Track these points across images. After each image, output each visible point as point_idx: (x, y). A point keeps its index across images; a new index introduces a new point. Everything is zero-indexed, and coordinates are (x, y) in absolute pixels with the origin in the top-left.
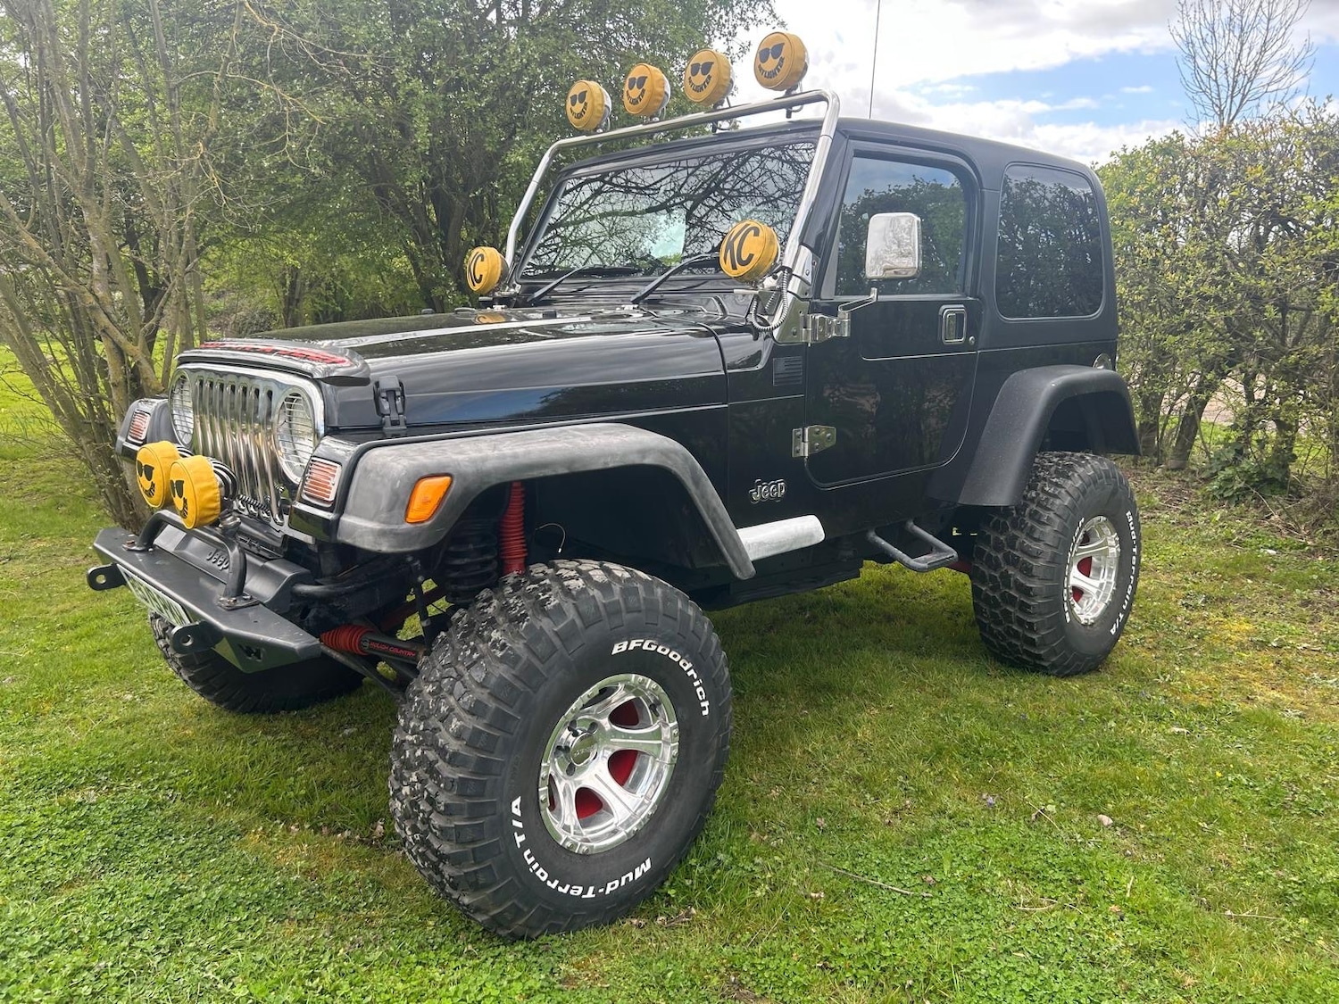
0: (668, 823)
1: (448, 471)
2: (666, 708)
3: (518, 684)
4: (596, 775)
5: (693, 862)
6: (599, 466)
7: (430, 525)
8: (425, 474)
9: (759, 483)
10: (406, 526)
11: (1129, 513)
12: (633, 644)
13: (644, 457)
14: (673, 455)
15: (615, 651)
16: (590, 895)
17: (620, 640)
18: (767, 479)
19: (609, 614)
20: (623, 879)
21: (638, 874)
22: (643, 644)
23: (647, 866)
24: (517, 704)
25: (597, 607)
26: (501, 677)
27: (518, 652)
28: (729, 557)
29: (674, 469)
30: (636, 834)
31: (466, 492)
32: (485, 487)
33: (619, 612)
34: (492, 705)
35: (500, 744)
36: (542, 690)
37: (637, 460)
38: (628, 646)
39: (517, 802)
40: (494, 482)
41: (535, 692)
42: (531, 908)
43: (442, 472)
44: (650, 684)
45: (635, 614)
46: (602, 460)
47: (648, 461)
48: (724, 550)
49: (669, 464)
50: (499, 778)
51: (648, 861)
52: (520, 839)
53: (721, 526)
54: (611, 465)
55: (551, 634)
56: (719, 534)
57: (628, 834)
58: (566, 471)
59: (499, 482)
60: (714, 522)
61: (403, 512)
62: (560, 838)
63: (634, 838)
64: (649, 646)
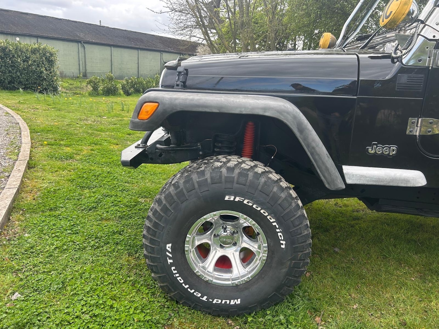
0: (254, 289)
1: (157, 101)
3: (175, 197)
4: (233, 253)
5: (268, 312)
6: (237, 111)
7: (147, 122)
8: (147, 100)
9: (374, 144)
10: (137, 120)
12: (237, 199)
13: (265, 112)
14: (285, 114)
15: (227, 198)
16: (205, 298)
17: (230, 194)
19: (226, 182)
20: (224, 301)
21: (232, 303)
22: (244, 200)
23: (238, 302)
24: (173, 205)
25: (221, 177)
26: (170, 192)
27: (180, 185)
28: (321, 175)
29: (285, 121)
30: (237, 286)
31: (165, 111)
32: (175, 111)
33: (232, 182)
34: (164, 202)
35: (163, 219)
36: (185, 203)
37: (261, 113)
38: (234, 199)
39: (170, 245)
40: (179, 109)
41: (182, 203)
42: (175, 291)
43: (155, 101)
44: (251, 221)
45: (242, 186)
46: (239, 110)
47: (267, 114)
48: (318, 171)
49: (282, 118)
50: (162, 232)
51: (239, 300)
52: (170, 261)
53: (317, 157)
54: (244, 113)
55: (195, 182)
56: (315, 161)
57: (232, 283)
58: (218, 111)
59: (181, 110)
60: (312, 154)
61: (137, 114)
62: (195, 270)
63: (236, 287)
64: (248, 202)
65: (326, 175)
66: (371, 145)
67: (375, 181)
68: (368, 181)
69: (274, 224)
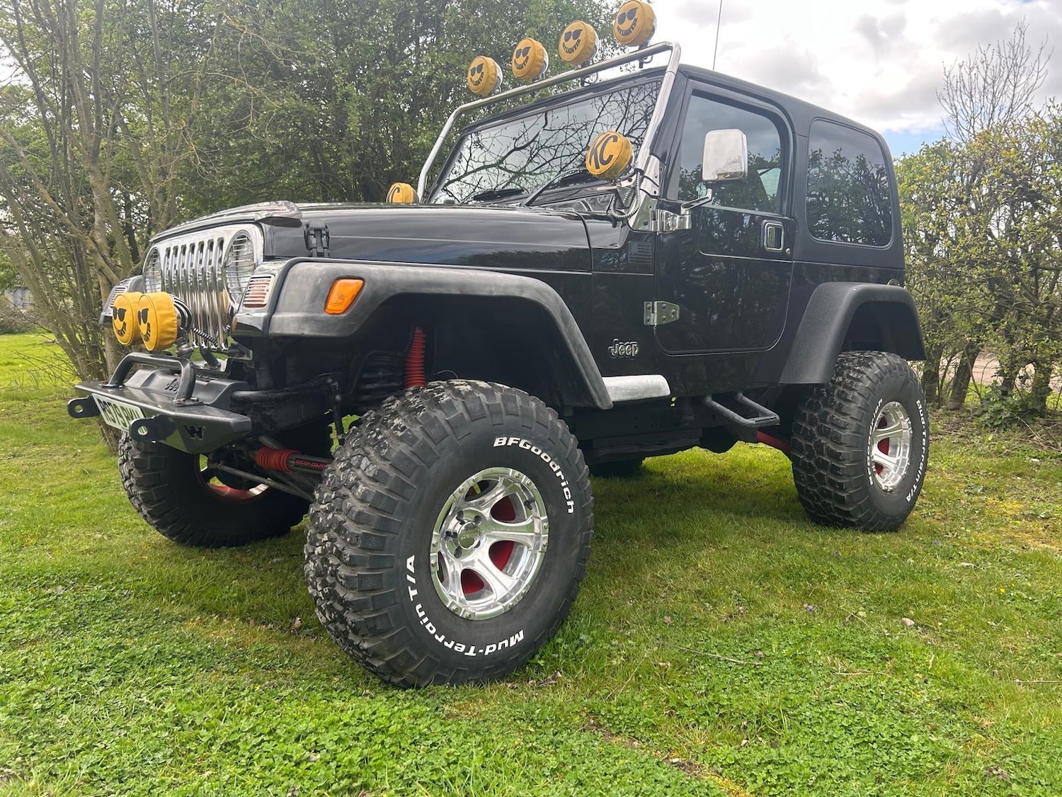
0: (538, 603)
1: (361, 275)
2: (539, 504)
3: (415, 459)
4: (480, 560)
5: (559, 640)
6: (485, 293)
7: (345, 317)
8: (342, 275)
9: (616, 342)
10: (324, 315)
11: (918, 402)
12: (511, 441)
13: (522, 292)
14: (546, 294)
15: (496, 444)
16: (471, 653)
17: (500, 435)
18: (623, 340)
19: (492, 414)
20: (500, 644)
21: (513, 643)
22: (519, 442)
23: (520, 637)
24: (414, 475)
25: (481, 405)
26: (401, 452)
27: (416, 434)
28: (591, 388)
29: (547, 306)
30: (512, 608)
31: (374, 296)
32: (391, 294)
33: (499, 413)
34: (393, 474)
35: (398, 508)
36: (434, 466)
37: (517, 294)
38: (507, 442)
39: (411, 560)
40: (399, 291)
41: (429, 467)
42: (421, 657)
43: (356, 275)
44: (525, 479)
45: (513, 417)
46: (487, 289)
47: (526, 295)
48: (588, 382)
49: (543, 301)
50: (397, 536)
51: (521, 633)
52: (413, 593)
53: (585, 360)
54: (495, 294)
55: (443, 422)
56: (584, 367)
57: (505, 607)
58: (458, 293)
59: (402, 291)
60: (579, 356)
61: (323, 304)
62: (447, 601)
63: (510, 612)
64: (525, 445)
65: (597, 386)
66: (613, 344)
67: (630, 394)
68: (623, 394)
69: (559, 474)
